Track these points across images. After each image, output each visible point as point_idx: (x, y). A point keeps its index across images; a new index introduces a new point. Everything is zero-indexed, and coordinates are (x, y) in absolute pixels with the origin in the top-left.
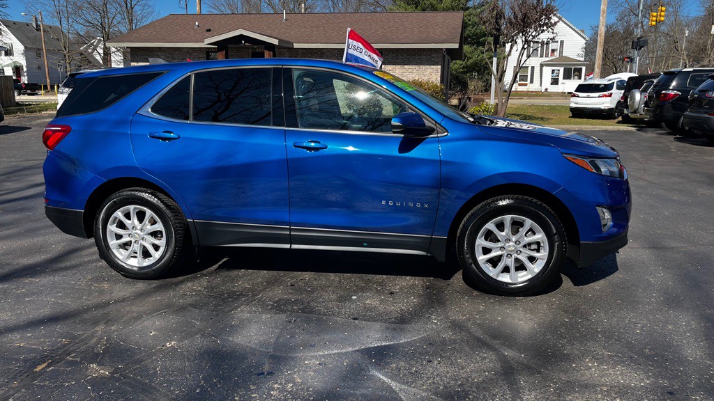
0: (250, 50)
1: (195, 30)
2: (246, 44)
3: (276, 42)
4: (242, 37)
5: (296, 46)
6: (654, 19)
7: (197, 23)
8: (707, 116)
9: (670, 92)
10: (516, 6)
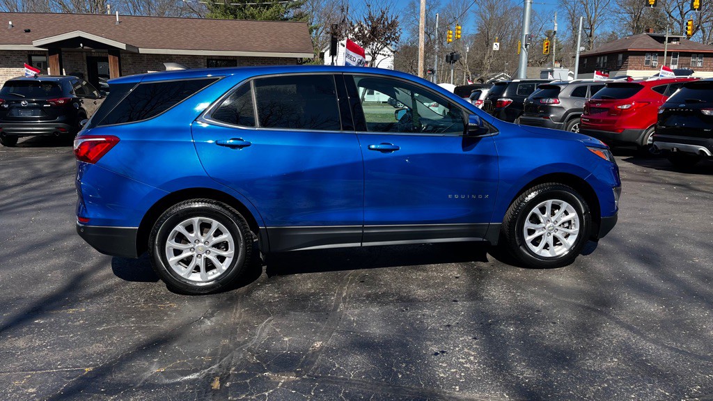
0: (84, 54)
1: (9, 30)
2: (85, 47)
3: (123, 46)
4: (80, 39)
5: (142, 51)
6: (451, 36)
7: (10, 23)
8: (543, 119)
9: (504, 100)
10: (363, 20)
